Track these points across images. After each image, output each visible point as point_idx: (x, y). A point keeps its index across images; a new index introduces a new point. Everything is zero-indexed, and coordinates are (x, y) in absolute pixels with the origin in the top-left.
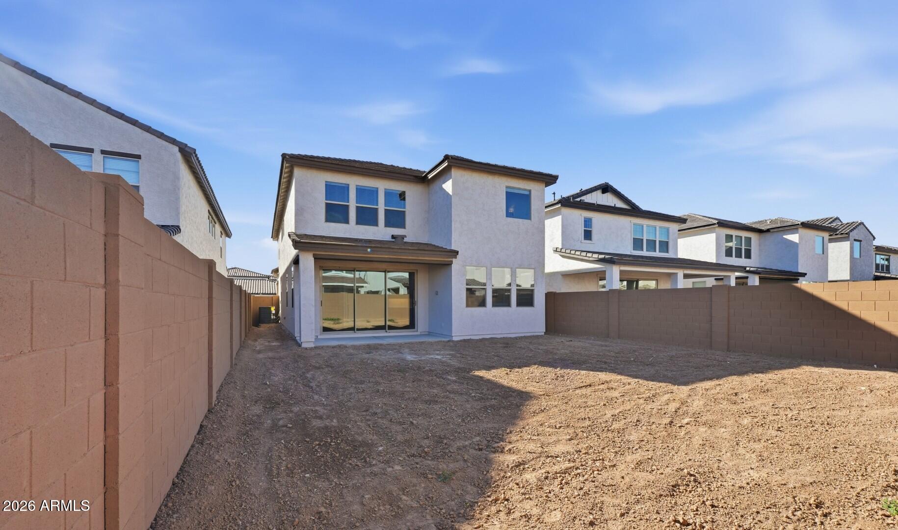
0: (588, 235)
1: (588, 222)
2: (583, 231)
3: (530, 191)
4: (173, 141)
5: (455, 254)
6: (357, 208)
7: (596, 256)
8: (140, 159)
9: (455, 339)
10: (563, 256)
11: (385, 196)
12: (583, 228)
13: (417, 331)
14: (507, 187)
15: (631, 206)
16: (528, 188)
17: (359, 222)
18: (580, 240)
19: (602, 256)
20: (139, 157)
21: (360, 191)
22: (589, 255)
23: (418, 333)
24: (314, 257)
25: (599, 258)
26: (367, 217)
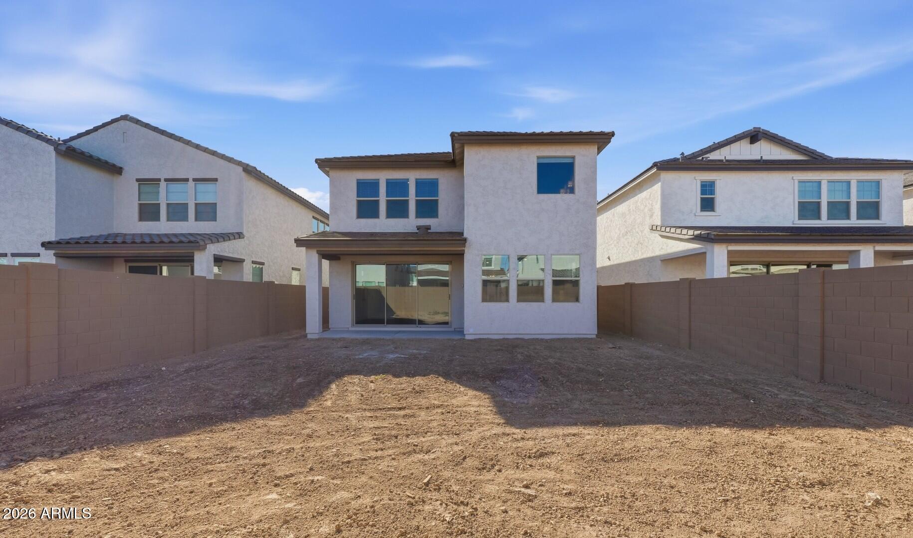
0: (708, 204)
1: (708, 188)
2: (700, 199)
3: (573, 158)
4: (239, 163)
5: (463, 242)
6: (388, 201)
7: (691, 232)
8: (217, 181)
9: (467, 337)
10: (662, 236)
11: (416, 186)
12: (699, 196)
13: (451, 327)
14: (538, 158)
15: (809, 155)
16: (568, 154)
17: (390, 215)
18: (694, 212)
19: (697, 232)
20: (216, 180)
21: (390, 184)
22: (684, 231)
23: (452, 329)
24: (317, 253)
25: (695, 234)
26: (397, 209)
